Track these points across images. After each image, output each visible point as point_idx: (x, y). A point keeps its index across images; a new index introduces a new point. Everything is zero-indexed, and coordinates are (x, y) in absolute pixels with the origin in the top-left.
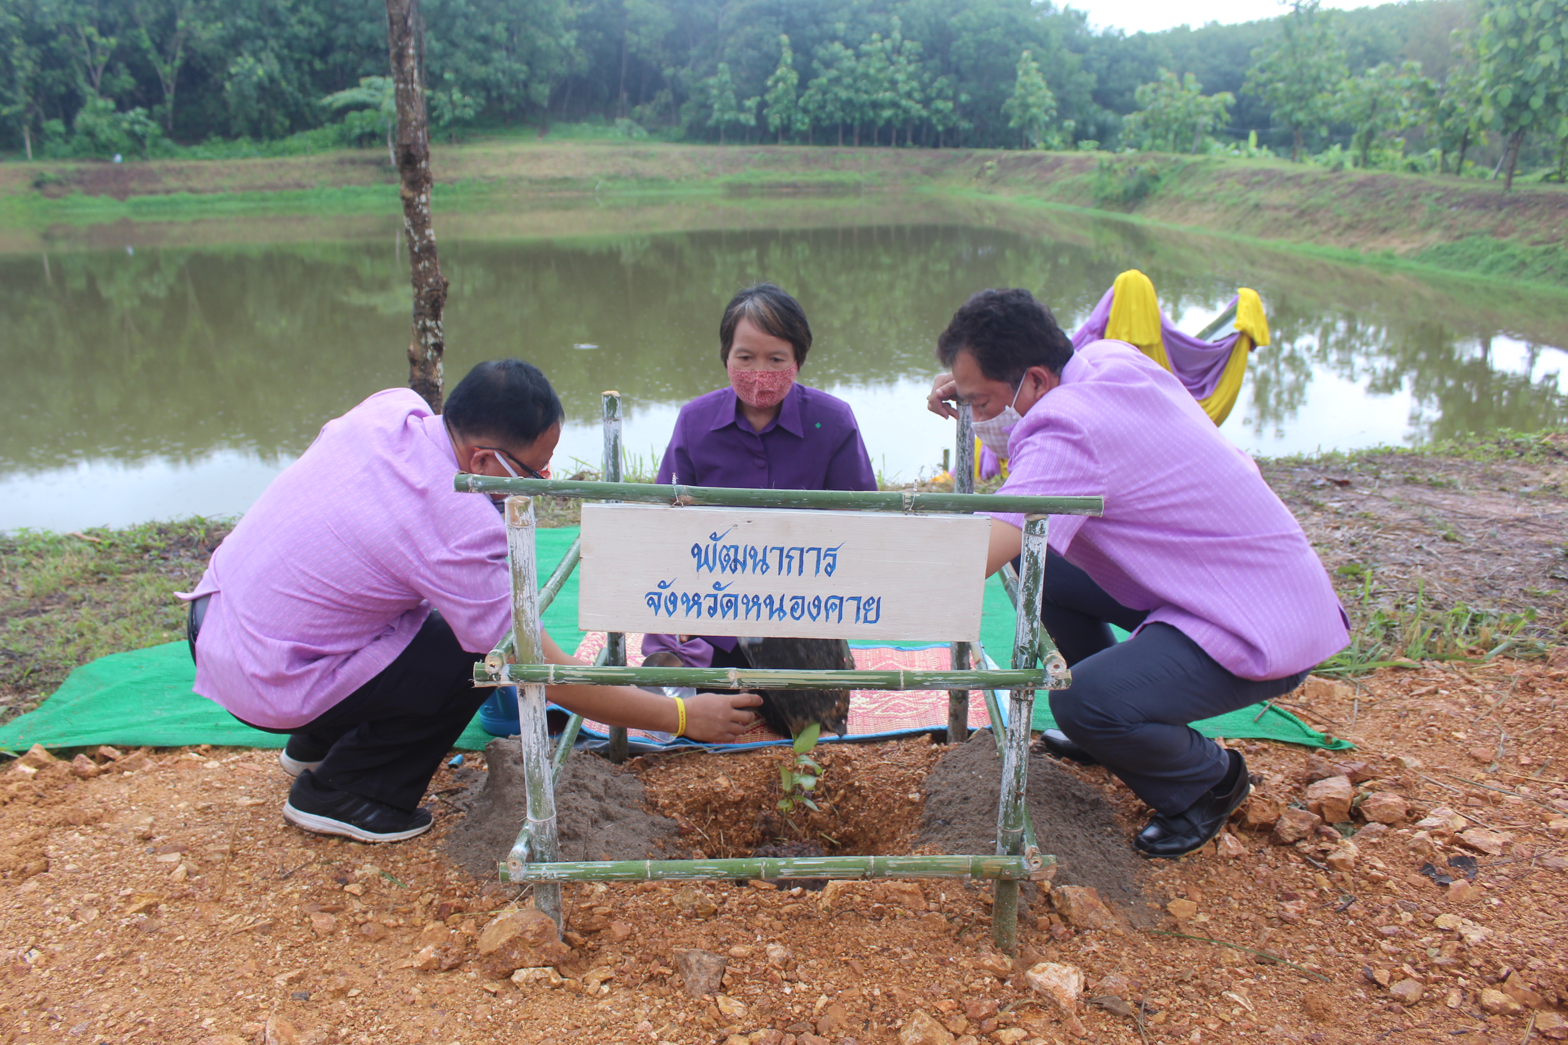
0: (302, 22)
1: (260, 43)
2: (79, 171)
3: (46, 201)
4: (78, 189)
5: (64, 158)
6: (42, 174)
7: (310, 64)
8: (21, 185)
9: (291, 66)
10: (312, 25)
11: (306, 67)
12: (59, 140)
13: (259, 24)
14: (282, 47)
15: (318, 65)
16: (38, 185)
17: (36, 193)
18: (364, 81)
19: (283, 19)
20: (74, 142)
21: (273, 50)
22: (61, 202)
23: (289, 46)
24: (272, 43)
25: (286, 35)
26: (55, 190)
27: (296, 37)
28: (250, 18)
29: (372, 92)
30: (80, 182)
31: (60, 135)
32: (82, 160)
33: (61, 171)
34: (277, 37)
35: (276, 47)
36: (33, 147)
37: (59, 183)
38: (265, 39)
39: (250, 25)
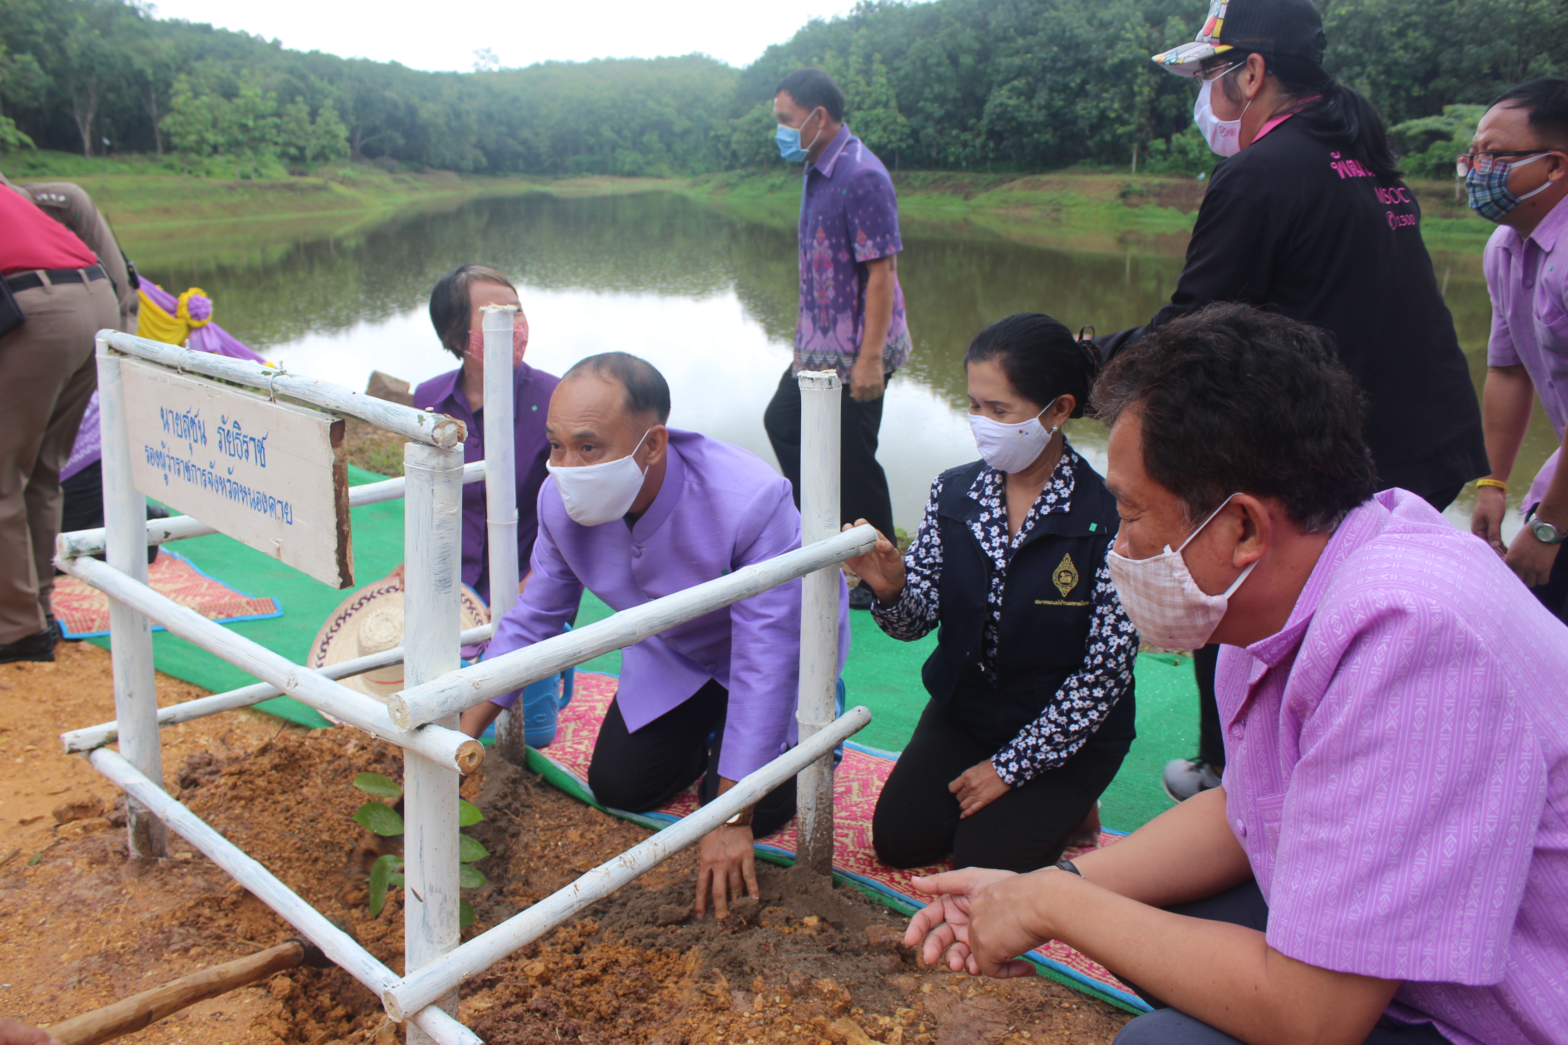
0: (1405, 47)
1: (1357, 69)
2: (1162, 186)
3: (1127, 209)
4: (1153, 200)
5: (1158, 173)
6: (1129, 186)
7: (1408, 90)
8: (1111, 194)
9: (1386, 93)
10: (1416, 50)
11: (1403, 94)
12: (1159, 157)
13: (1361, 50)
14: (1379, 73)
15: (1416, 91)
16: (1124, 195)
17: (1120, 201)
18: (1448, 109)
19: (1386, 44)
20: (1171, 159)
21: (1368, 77)
22: (1136, 211)
23: (1388, 72)
24: (1370, 69)
25: (1386, 61)
26: (1134, 200)
27: (1396, 63)
28: (1353, 45)
29: (1451, 120)
30: (1158, 195)
31: (1162, 153)
32: (1172, 176)
33: (1146, 185)
34: (1376, 63)
35: (1373, 72)
36: (1137, 162)
37: (1141, 194)
38: (1363, 65)
39: (1351, 51)
